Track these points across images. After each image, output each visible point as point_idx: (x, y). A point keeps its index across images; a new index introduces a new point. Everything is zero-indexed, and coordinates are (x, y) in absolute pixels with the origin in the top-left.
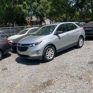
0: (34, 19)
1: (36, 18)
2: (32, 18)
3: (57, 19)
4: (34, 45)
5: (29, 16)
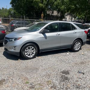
4: (13, 40)
5: (51, 10)
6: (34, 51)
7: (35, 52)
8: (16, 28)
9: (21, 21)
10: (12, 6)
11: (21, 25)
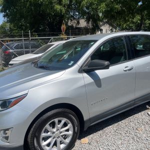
0: (83, 23)
1: (86, 23)
2: (78, 23)
3: (125, 25)
5: (74, 19)
6: (68, 130)
7: (71, 132)
8: (14, 58)
9: (23, 43)
10: (4, 16)
11: (24, 50)
